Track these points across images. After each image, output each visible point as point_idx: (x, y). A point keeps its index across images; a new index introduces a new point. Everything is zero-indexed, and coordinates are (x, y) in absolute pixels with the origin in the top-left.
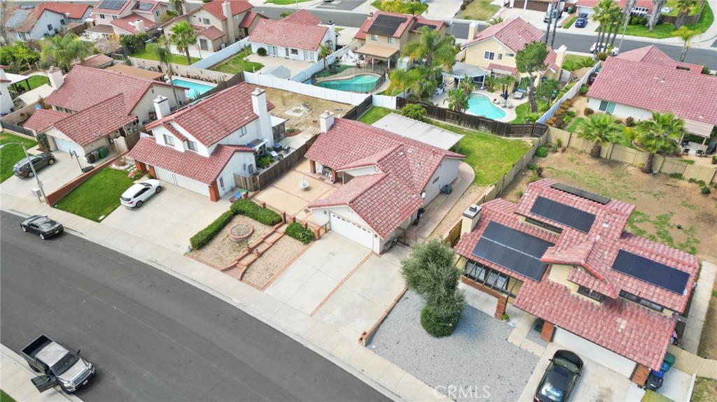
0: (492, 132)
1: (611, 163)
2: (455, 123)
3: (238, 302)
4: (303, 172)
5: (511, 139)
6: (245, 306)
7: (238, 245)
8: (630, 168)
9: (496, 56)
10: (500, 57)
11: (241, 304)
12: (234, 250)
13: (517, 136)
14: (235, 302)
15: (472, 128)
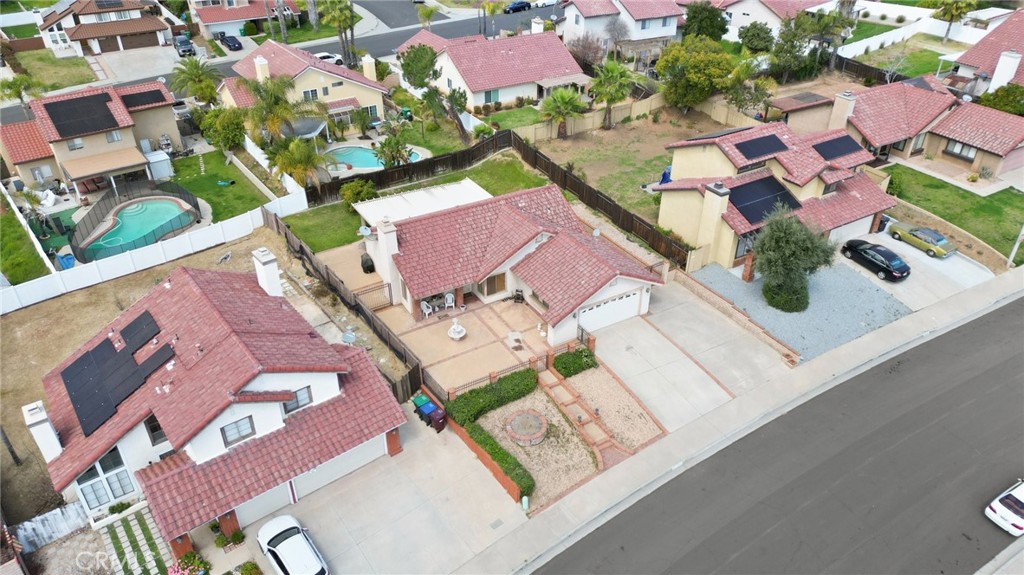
0: (453, 169)
1: (579, 137)
2: (403, 182)
3: (681, 463)
4: (405, 330)
5: (477, 165)
6: (692, 458)
7: (552, 439)
8: (595, 133)
9: (320, 94)
10: (326, 91)
11: (687, 461)
12: (563, 447)
13: (480, 160)
14: (677, 468)
15: (428, 176)
